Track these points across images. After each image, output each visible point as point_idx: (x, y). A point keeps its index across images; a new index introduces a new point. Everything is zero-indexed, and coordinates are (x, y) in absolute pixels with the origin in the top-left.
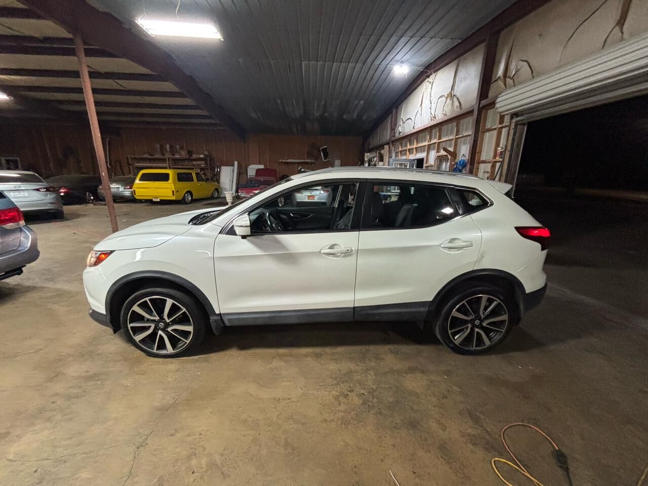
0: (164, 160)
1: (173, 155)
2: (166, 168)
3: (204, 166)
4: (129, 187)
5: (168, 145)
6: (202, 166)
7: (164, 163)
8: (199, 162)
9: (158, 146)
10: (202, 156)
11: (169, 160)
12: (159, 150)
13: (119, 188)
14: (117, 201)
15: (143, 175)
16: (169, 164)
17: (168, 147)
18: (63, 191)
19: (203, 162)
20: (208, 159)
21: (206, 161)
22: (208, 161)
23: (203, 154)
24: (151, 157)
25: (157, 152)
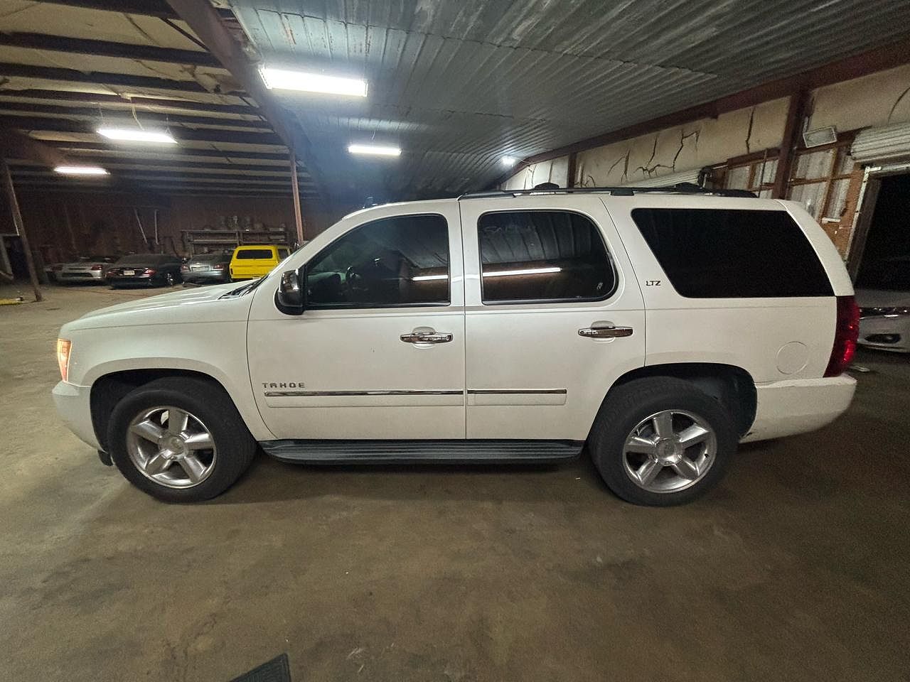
1: (242, 228)
3: (283, 241)
5: (235, 217)
6: (281, 241)
7: (232, 239)
8: (277, 237)
9: (222, 218)
10: (281, 230)
11: (239, 234)
12: (223, 223)
13: (207, 267)
15: (239, 252)
16: (239, 239)
17: (235, 219)
18: (148, 272)
19: (283, 237)
20: (288, 233)
21: (285, 234)
22: (288, 235)
23: (281, 227)
24: (215, 231)
25: (221, 225)
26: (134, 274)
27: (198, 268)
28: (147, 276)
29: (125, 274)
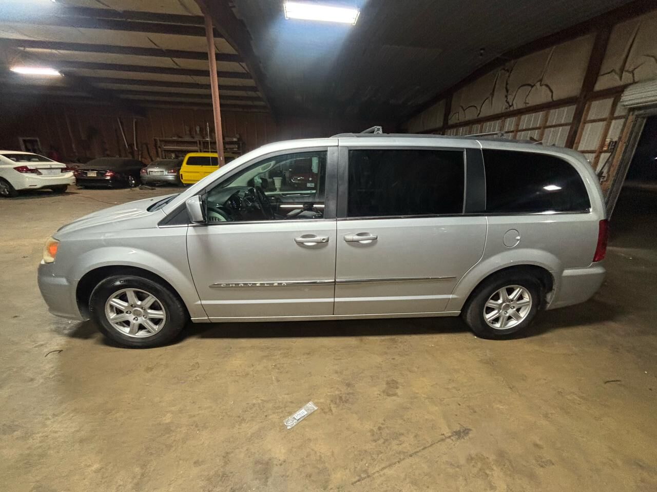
0: (195, 143)
1: (204, 138)
2: (197, 152)
3: (236, 149)
4: (172, 171)
5: (198, 127)
6: (235, 149)
7: (194, 146)
8: (232, 146)
9: (187, 128)
10: (235, 140)
11: (200, 142)
12: (188, 132)
13: (163, 171)
14: (157, 185)
15: (190, 158)
16: (200, 148)
17: (198, 129)
18: (109, 174)
19: (237, 146)
20: (241, 143)
21: (239, 144)
22: (241, 145)
23: (235, 137)
24: (180, 139)
25: (186, 134)
26: (96, 176)
27: (156, 172)
28: (108, 178)
29: (88, 175)
